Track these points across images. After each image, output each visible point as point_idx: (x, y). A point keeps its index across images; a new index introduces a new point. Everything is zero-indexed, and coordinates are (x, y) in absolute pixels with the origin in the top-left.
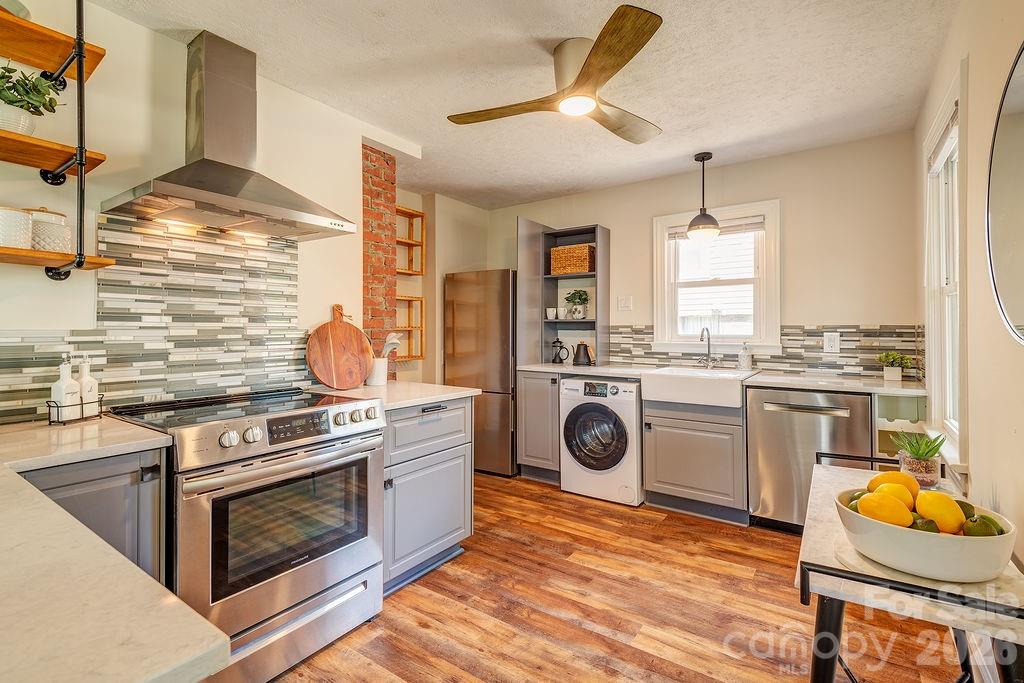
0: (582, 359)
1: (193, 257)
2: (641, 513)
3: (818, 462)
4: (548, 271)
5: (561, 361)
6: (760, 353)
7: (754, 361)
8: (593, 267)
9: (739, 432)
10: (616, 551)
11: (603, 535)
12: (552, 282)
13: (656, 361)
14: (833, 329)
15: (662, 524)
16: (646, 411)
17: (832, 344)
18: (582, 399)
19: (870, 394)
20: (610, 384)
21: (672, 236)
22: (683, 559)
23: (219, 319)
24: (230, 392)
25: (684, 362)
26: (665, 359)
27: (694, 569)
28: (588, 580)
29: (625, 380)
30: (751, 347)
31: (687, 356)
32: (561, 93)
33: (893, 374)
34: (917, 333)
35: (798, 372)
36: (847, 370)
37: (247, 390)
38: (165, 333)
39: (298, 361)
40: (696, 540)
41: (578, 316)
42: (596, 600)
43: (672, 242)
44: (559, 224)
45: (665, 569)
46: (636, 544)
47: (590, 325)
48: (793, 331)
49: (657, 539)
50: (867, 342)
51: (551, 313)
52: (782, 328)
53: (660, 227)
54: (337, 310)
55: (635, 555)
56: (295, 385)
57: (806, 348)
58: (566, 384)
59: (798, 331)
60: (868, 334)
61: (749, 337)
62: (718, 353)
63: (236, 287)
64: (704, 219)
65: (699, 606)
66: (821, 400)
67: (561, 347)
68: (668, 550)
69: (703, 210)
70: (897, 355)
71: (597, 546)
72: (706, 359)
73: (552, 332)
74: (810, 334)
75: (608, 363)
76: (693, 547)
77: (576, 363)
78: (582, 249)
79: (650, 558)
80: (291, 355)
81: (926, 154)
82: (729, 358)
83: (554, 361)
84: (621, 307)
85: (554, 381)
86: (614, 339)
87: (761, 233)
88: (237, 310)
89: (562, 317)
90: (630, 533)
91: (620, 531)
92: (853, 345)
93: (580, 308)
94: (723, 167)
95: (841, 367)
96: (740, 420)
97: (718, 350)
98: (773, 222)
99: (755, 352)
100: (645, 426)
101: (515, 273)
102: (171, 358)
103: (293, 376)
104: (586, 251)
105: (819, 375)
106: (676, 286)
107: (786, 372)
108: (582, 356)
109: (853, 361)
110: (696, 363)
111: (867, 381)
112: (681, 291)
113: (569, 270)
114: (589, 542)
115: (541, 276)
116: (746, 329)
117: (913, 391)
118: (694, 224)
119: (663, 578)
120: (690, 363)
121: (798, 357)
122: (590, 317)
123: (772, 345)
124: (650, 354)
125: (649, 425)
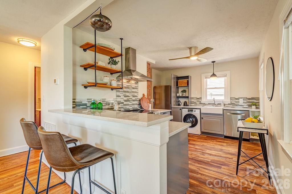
0: (186, 105)
1: (126, 86)
2: (201, 136)
3: (239, 121)
4: (177, 85)
5: (180, 105)
6: (226, 103)
7: (225, 105)
8: (188, 85)
9: (222, 119)
10: (198, 141)
11: (194, 139)
12: (178, 88)
13: (202, 105)
14: (242, 98)
15: (206, 138)
16: (202, 115)
17: (241, 101)
18: (187, 113)
19: (249, 111)
20: (194, 110)
21: (206, 78)
22: (211, 142)
23: (129, 97)
24: (130, 109)
25: (209, 105)
26: (204, 104)
27: (214, 144)
28: (195, 145)
29: (196, 109)
30: (224, 102)
31: (209, 104)
32: (191, 56)
33: (254, 107)
34: (258, 99)
35: (234, 107)
36: (244, 106)
37: (132, 109)
38: (123, 99)
39: (139, 104)
40: (214, 140)
41: (184, 95)
42: (197, 147)
43: (206, 79)
44: (179, 75)
45: (209, 144)
46: (202, 140)
47: (188, 97)
48: (233, 98)
49: (205, 140)
50: (249, 101)
51: (178, 95)
52: (231, 98)
53: (203, 76)
54: (144, 95)
55: (202, 142)
56: (138, 109)
57: (236, 102)
58: (183, 110)
59: (234, 98)
60: (249, 99)
61: (223, 100)
62: (216, 103)
63: (131, 91)
64: (214, 75)
65: (217, 148)
66: (239, 112)
67: (180, 102)
68: (209, 141)
69: (213, 73)
70: (255, 103)
71: (194, 141)
72: (214, 104)
73: (178, 99)
74: (237, 99)
75: (191, 106)
76: (213, 141)
77: (184, 105)
78: (186, 80)
79: (205, 142)
80: (138, 103)
81: (260, 64)
82: (218, 104)
83: (178, 105)
84: (194, 93)
85: (180, 109)
86: (192, 100)
87: (226, 78)
88: (131, 95)
89: (180, 96)
90: (200, 139)
91: (198, 138)
92: (246, 101)
93: (184, 93)
94: (218, 63)
95: (243, 106)
96: (222, 117)
97: (217, 103)
98: (228, 75)
99: (225, 103)
100: (201, 118)
101: (171, 86)
102: (124, 103)
103: (138, 107)
104: (186, 81)
105: (238, 108)
106: (207, 89)
107: (231, 107)
108: (185, 104)
109: (246, 105)
110: (211, 105)
111: (248, 109)
112: (207, 90)
113: (182, 85)
114: (192, 140)
115: (176, 86)
116: (222, 98)
117: (258, 110)
118: (211, 76)
119: (209, 145)
120: (210, 105)
121: (234, 104)
122: (187, 95)
123: (228, 101)
124: (201, 104)
125: (202, 118)
